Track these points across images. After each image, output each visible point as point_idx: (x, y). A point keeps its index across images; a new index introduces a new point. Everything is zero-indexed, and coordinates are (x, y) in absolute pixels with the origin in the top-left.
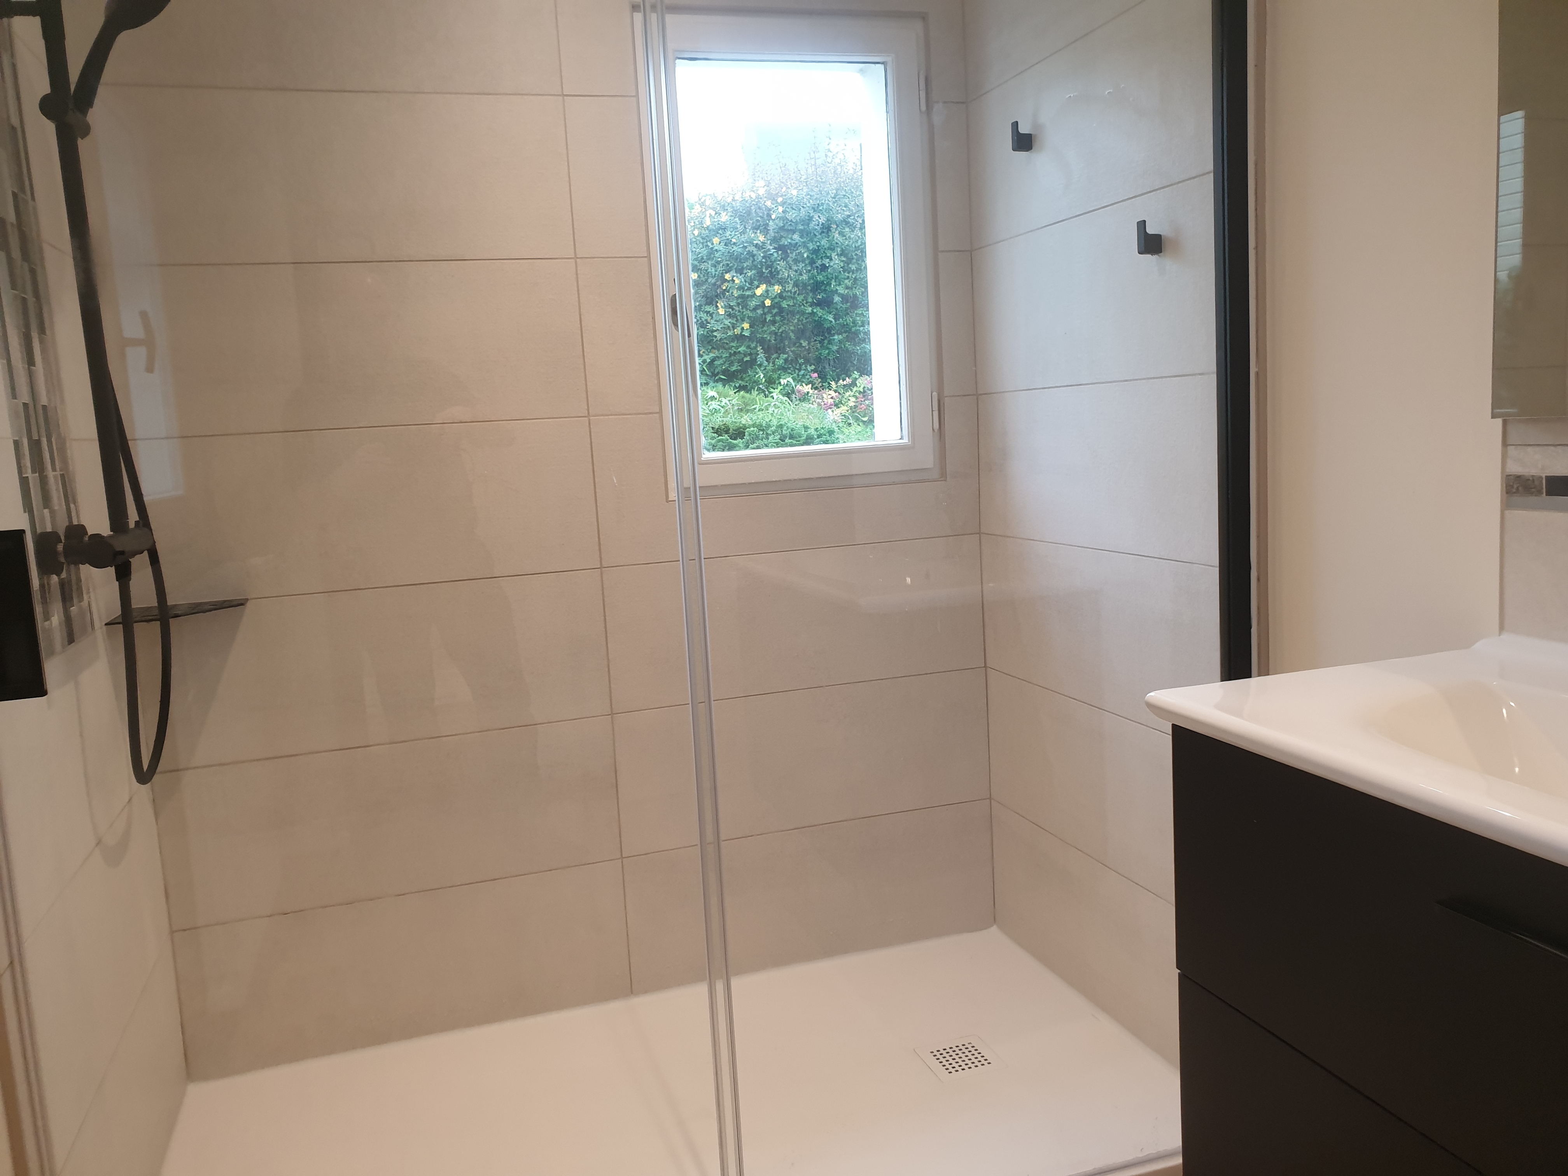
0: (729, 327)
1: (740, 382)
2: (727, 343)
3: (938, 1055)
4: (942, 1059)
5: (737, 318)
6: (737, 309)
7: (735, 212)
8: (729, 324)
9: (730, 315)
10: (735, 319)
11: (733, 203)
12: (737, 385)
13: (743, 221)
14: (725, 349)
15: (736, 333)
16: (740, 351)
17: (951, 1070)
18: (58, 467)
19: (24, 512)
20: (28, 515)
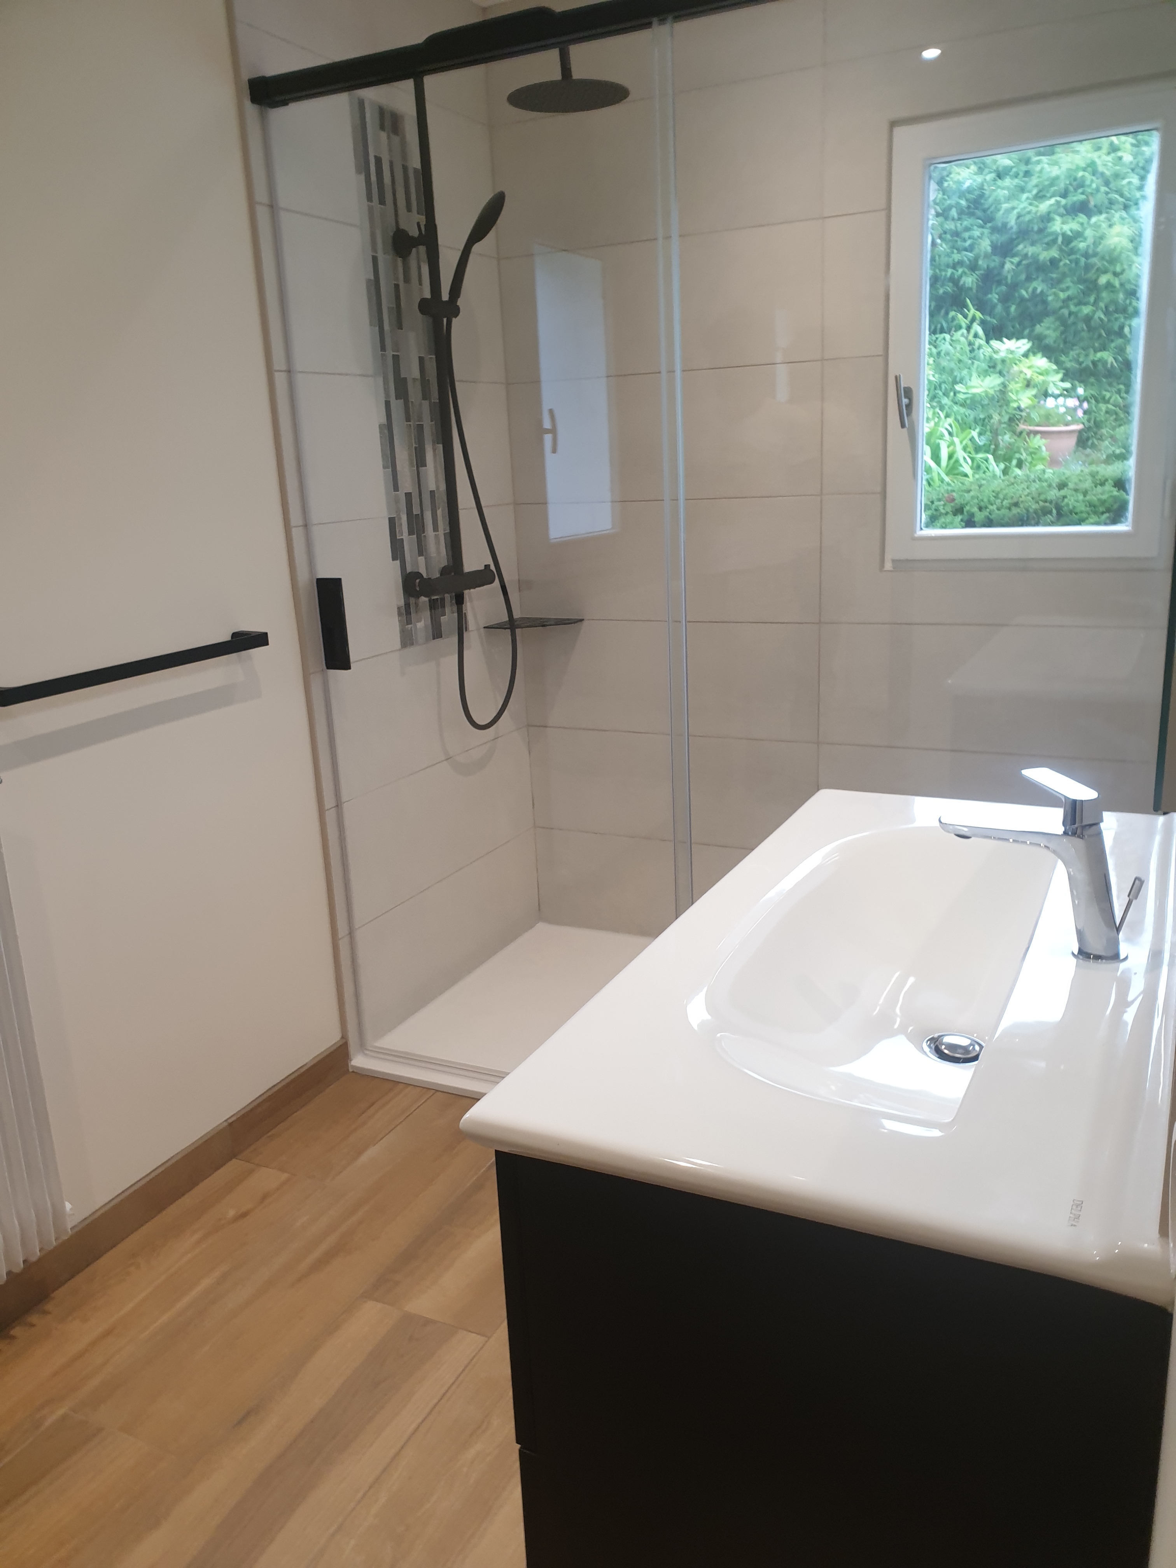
18: (441, 529)
19: (393, 560)
20: (398, 562)
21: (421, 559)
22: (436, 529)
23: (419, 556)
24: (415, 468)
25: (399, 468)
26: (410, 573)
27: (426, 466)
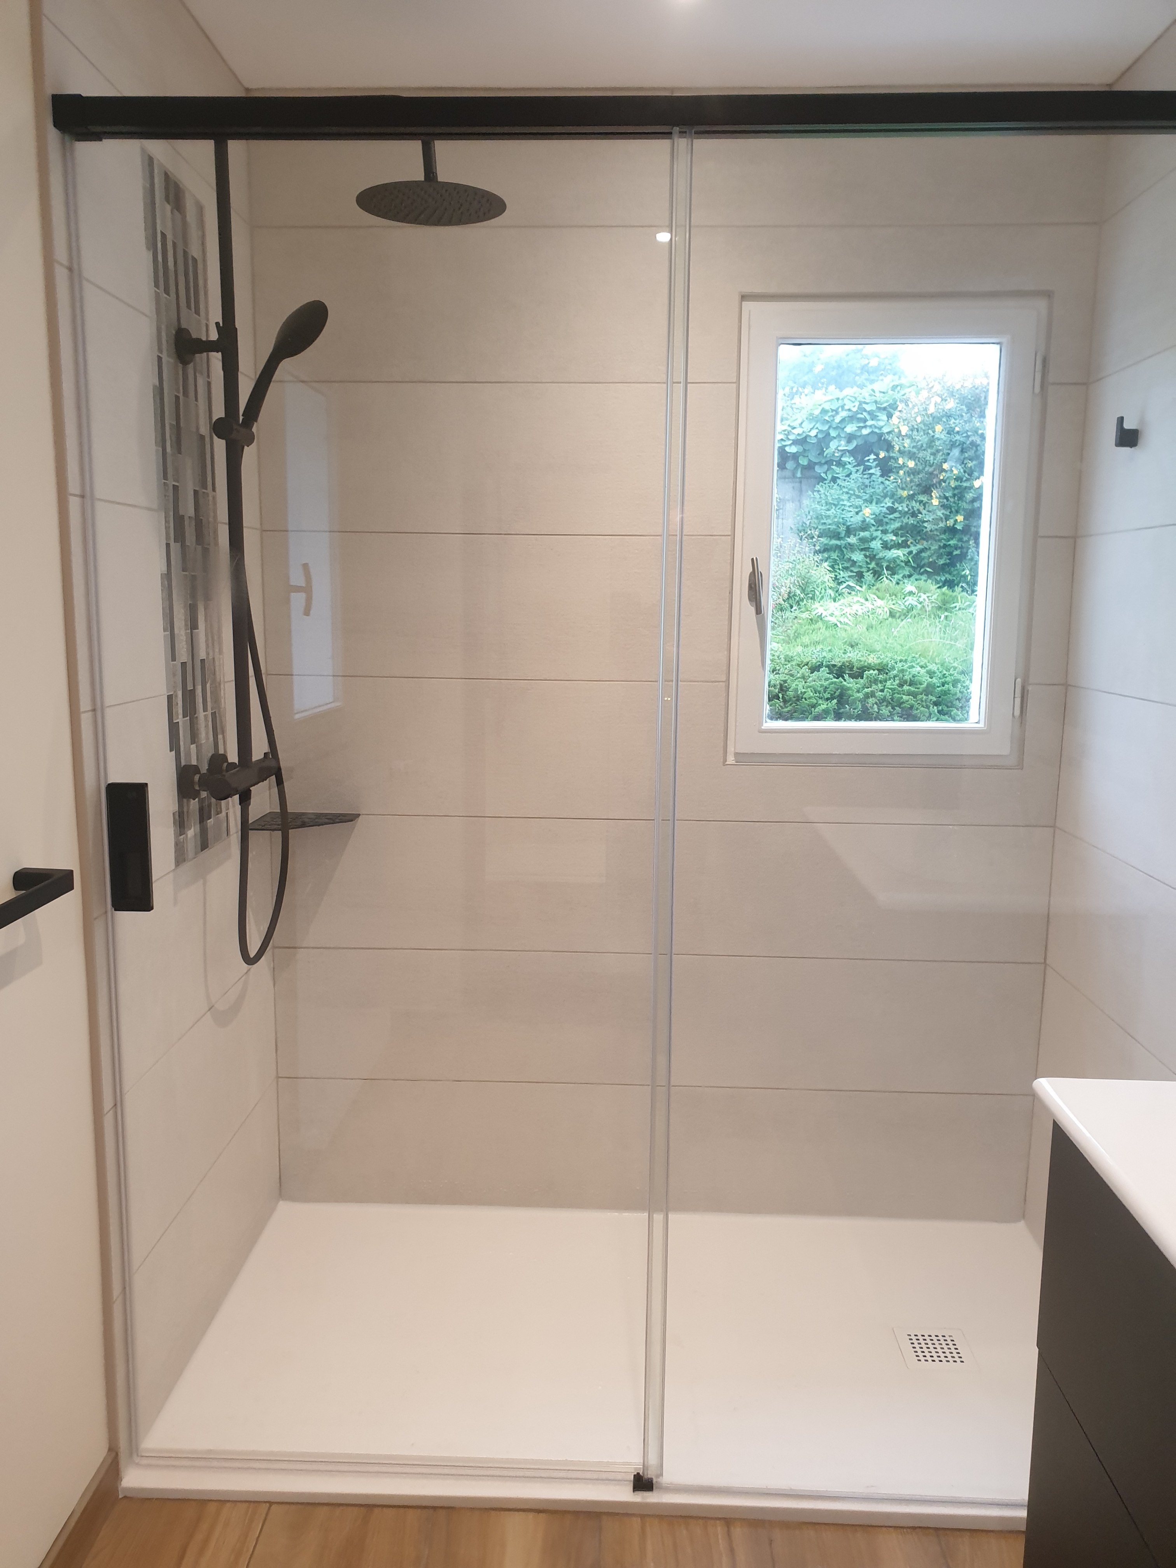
0: (942, 518)
1: (947, 576)
2: (937, 535)
3: (915, 1340)
4: (916, 1345)
5: (951, 509)
6: (952, 500)
7: (962, 400)
8: (942, 515)
9: (943, 506)
10: (949, 510)
11: (962, 390)
12: (943, 579)
13: (971, 409)
14: (936, 541)
15: (948, 525)
16: (950, 544)
17: (921, 1358)
18: (209, 708)
19: (171, 751)
20: (174, 752)
21: (193, 747)
22: (205, 710)
23: (192, 744)
24: (190, 631)
25: (176, 631)
26: (184, 766)
27: (198, 629)
